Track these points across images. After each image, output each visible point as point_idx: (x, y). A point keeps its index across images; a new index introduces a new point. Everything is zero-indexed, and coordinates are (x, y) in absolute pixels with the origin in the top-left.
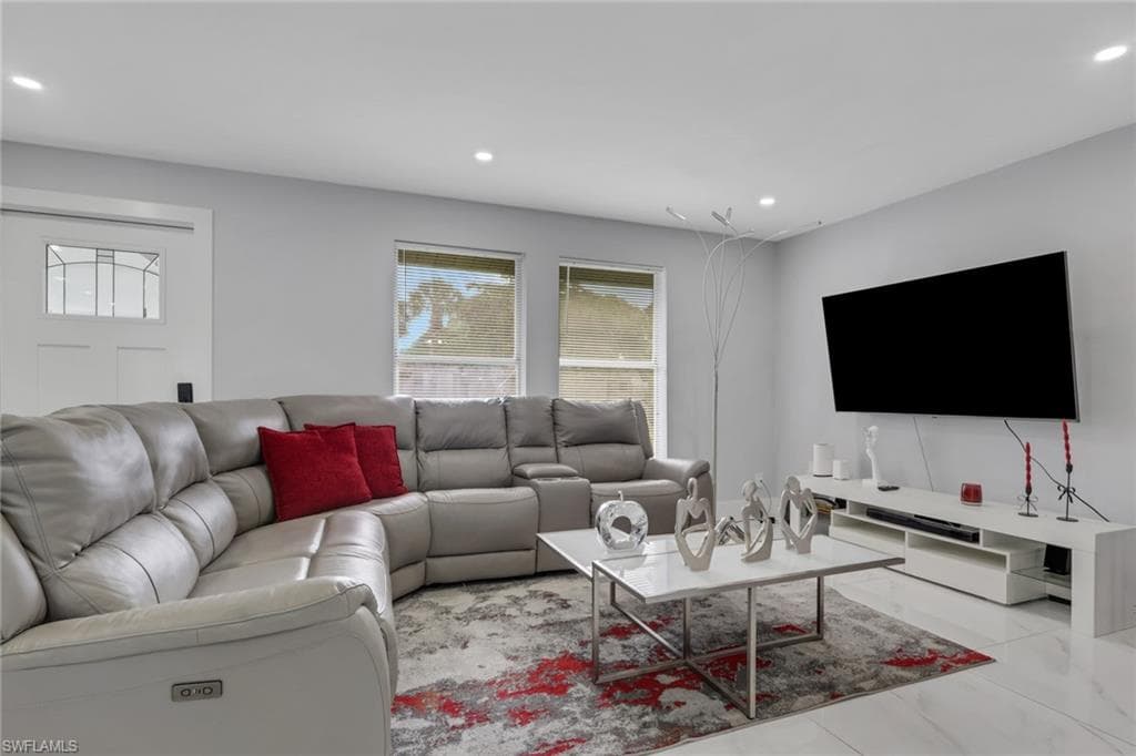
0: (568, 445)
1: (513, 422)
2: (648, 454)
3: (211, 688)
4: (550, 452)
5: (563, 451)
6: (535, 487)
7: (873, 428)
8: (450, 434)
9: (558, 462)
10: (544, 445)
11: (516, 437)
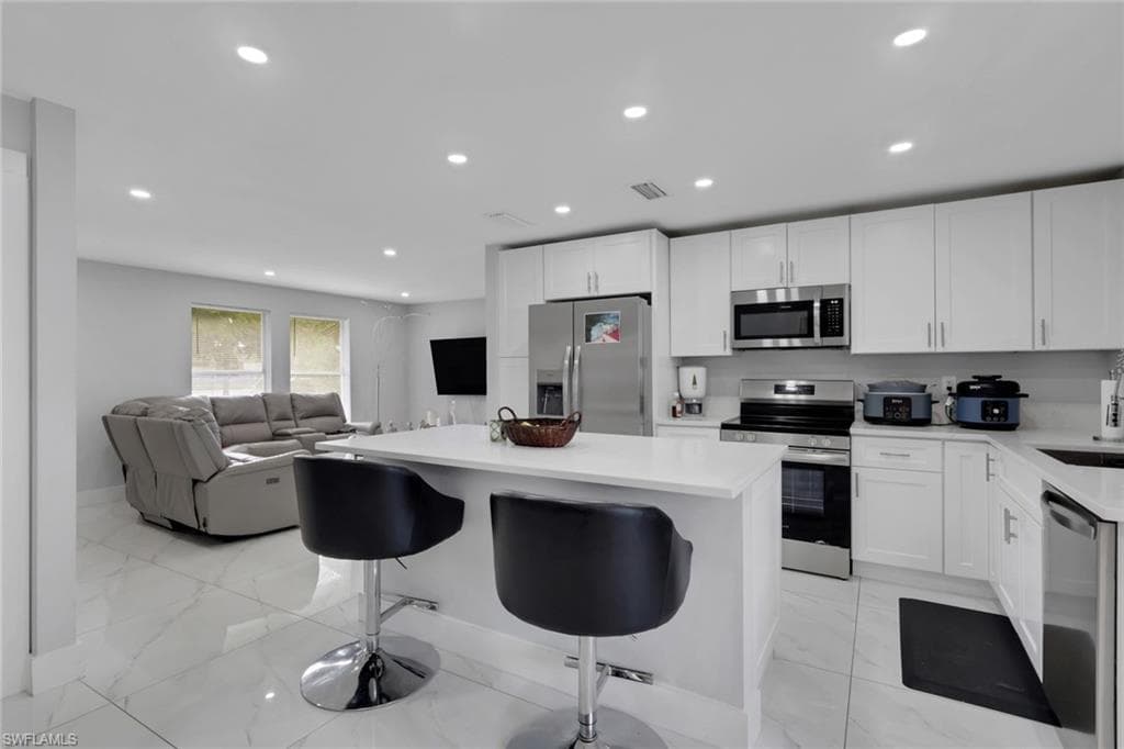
0: (302, 418)
1: (270, 408)
2: (345, 421)
3: (276, 480)
4: (292, 423)
5: (299, 422)
6: (299, 439)
7: (453, 402)
8: (236, 416)
9: (297, 427)
10: (289, 419)
11: (274, 415)
